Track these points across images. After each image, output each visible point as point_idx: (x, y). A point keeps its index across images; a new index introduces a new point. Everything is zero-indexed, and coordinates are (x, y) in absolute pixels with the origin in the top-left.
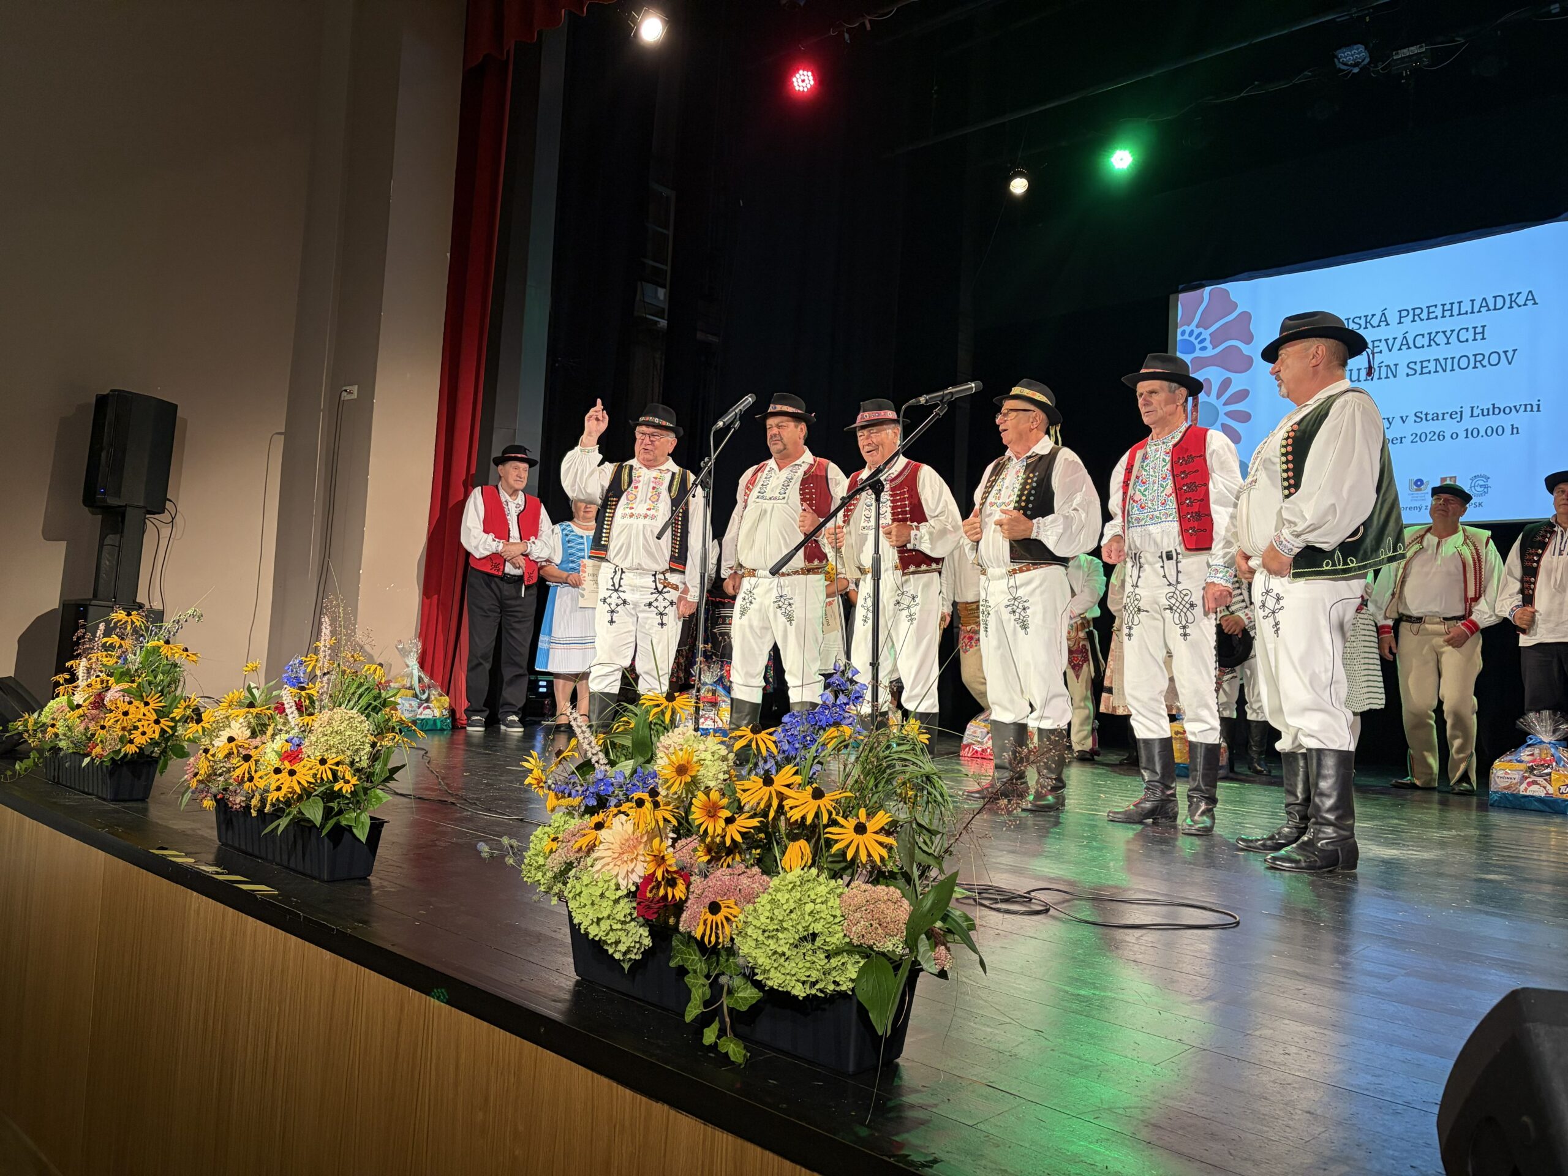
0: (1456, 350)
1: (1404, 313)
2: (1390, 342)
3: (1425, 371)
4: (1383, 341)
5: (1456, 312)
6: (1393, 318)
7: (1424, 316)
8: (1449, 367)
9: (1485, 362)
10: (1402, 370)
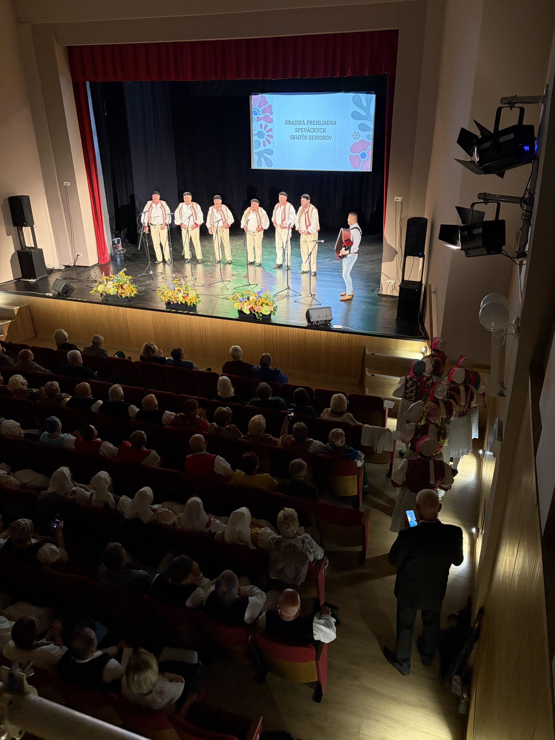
0: (319, 134)
1: (308, 122)
2: (305, 129)
3: (313, 138)
4: (304, 129)
5: (319, 124)
6: (306, 123)
7: (313, 123)
8: (318, 139)
9: (325, 138)
10: (308, 138)
